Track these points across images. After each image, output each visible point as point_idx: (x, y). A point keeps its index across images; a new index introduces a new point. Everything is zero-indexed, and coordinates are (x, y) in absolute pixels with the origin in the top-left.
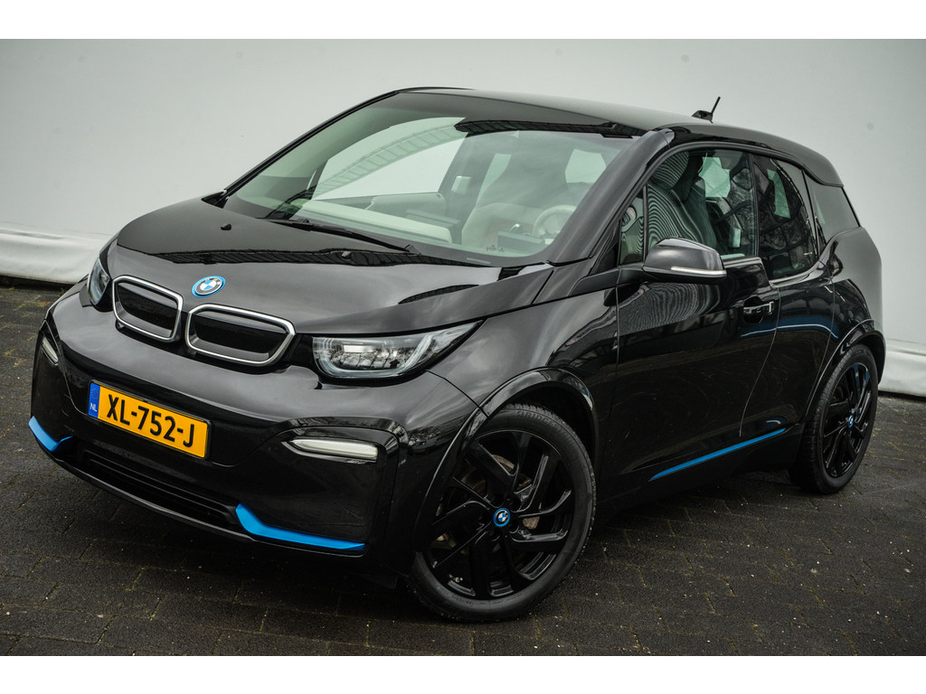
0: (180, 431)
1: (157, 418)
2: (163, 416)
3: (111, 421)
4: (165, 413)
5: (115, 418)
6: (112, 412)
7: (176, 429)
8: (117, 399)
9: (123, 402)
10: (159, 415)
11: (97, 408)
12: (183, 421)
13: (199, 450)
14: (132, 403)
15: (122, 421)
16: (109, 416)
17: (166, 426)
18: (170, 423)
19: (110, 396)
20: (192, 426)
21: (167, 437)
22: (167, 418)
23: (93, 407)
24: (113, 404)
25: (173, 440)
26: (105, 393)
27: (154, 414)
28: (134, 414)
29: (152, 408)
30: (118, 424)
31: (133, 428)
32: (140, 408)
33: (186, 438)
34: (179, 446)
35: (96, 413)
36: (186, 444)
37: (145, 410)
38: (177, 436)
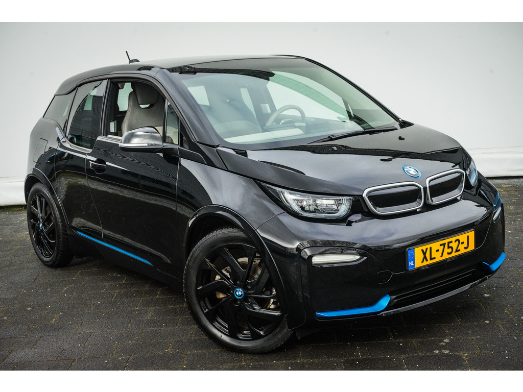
0: (463, 243)
1: (450, 245)
2: (454, 242)
3: (425, 263)
4: (453, 239)
5: (427, 260)
6: (425, 258)
7: (460, 243)
8: (427, 249)
9: (431, 248)
10: (451, 242)
11: (414, 263)
12: (462, 237)
13: (472, 247)
14: (436, 245)
15: (431, 259)
16: (423, 262)
17: (454, 245)
18: (457, 242)
19: (422, 250)
20: (468, 237)
21: (457, 251)
22: (455, 241)
23: (411, 264)
24: (424, 253)
25: (459, 250)
26: (418, 252)
27: (449, 243)
28: (438, 251)
29: (446, 241)
30: (430, 262)
31: (438, 259)
32: (441, 245)
33: (466, 245)
34: (463, 251)
35: (414, 266)
36: (466, 248)
37: (444, 244)
38: (461, 247)
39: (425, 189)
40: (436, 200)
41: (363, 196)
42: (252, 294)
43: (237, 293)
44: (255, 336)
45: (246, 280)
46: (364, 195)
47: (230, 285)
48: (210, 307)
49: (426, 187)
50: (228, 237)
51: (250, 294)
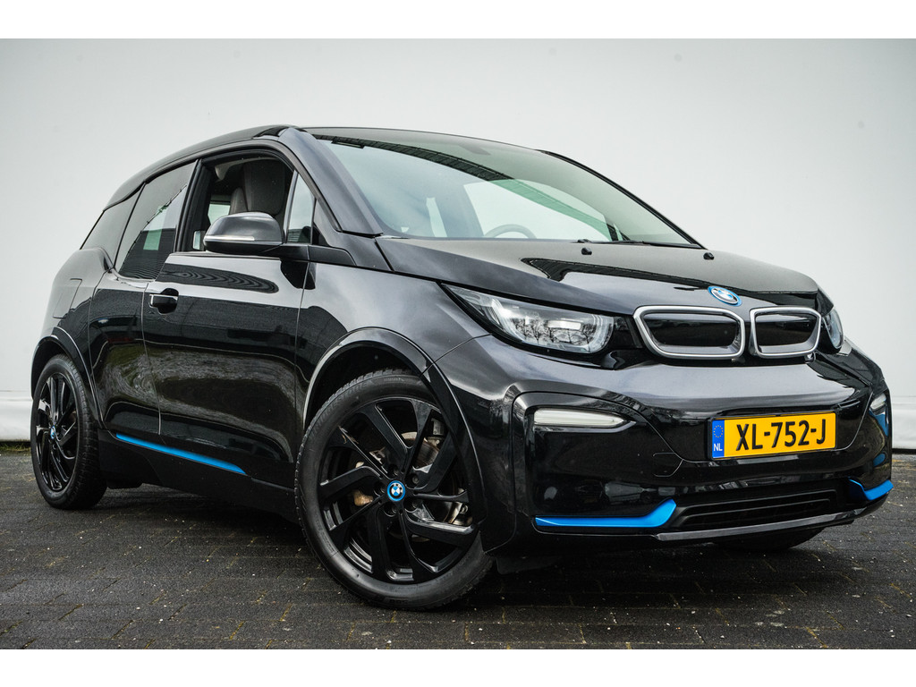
0: (814, 431)
1: (791, 428)
2: (797, 424)
3: (743, 452)
4: (797, 419)
5: (746, 448)
6: (743, 442)
7: (810, 430)
8: (747, 426)
9: (754, 426)
10: (793, 423)
11: (722, 447)
12: (814, 420)
13: (830, 443)
14: (764, 423)
15: (755, 447)
16: (739, 449)
17: (798, 430)
18: (804, 426)
19: (739, 427)
20: (824, 421)
21: (803, 443)
22: (801, 424)
23: (716, 447)
24: (742, 433)
25: (807, 443)
26: (731, 426)
27: (789, 424)
28: (767, 434)
29: (784, 420)
30: (751, 452)
31: (767, 449)
32: (773, 425)
33: (818, 435)
34: (813, 446)
35: (722, 453)
36: (819, 442)
37: (779, 425)
38: (810, 437)
39: (748, 325)
40: (767, 351)
41: (635, 317)
42: (421, 492)
43: (393, 491)
44: (422, 576)
45: (410, 468)
46: (637, 316)
47: (382, 476)
48: (340, 521)
49: (750, 323)
50: (385, 385)
51: (416, 492)
